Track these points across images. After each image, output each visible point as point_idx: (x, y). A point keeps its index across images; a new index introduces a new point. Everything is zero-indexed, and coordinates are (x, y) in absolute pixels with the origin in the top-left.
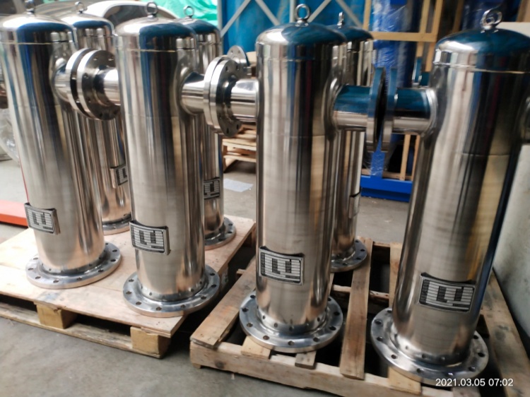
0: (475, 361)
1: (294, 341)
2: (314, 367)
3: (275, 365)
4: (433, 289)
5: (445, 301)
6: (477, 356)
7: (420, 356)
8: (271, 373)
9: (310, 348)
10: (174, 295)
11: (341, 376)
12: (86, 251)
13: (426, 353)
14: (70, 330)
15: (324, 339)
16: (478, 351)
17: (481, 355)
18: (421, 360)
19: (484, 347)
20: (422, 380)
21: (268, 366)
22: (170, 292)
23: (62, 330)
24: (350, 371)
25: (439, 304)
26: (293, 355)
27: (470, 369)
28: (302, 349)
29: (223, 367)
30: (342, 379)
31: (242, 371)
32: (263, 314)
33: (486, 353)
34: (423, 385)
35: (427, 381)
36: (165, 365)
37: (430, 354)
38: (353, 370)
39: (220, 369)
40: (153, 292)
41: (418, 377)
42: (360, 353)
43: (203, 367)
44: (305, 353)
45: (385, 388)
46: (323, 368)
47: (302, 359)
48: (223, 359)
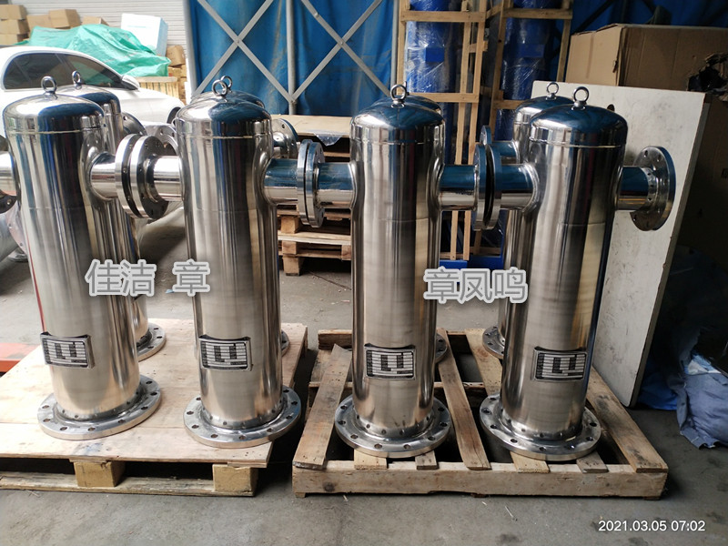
0: (589, 431)
1: (410, 444)
2: (437, 467)
3: (394, 473)
4: (548, 361)
5: (561, 372)
6: (590, 426)
7: (538, 436)
8: (390, 484)
9: (427, 449)
10: (254, 419)
11: (467, 469)
12: (121, 386)
13: (544, 432)
14: (124, 486)
15: (439, 437)
16: (589, 421)
17: (594, 425)
18: (540, 439)
19: (594, 417)
20: (546, 457)
21: (387, 475)
22: (249, 417)
23: (112, 488)
24: (476, 463)
25: (556, 376)
26: (412, 459)
27: (588, 439)
28: (419, 451)
29: (334, 490)
30: (469, 473)
31: (356, 489)
32: (365, 423)
33: (597, 423)
34: (548, 462)
35: (551, 458)
36: (262, 502)
37: (548, 432)
38: (478, 461)
39: (330, 493)
40: (227, 421)
41: (543, 456)
42: (478, 445)
43: (307, 495)
44: (424, 454)
45: (513, 473)
46: (446, 466)
47: (423, 461)
48: (333, 479)
